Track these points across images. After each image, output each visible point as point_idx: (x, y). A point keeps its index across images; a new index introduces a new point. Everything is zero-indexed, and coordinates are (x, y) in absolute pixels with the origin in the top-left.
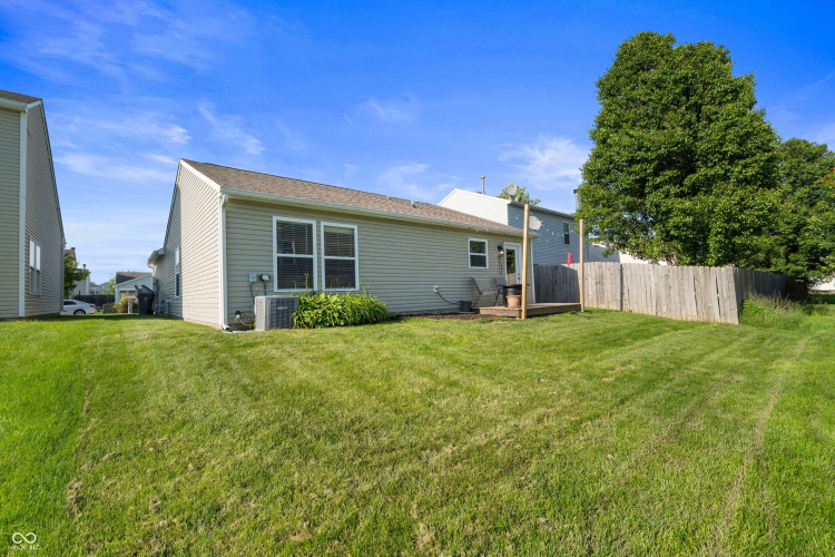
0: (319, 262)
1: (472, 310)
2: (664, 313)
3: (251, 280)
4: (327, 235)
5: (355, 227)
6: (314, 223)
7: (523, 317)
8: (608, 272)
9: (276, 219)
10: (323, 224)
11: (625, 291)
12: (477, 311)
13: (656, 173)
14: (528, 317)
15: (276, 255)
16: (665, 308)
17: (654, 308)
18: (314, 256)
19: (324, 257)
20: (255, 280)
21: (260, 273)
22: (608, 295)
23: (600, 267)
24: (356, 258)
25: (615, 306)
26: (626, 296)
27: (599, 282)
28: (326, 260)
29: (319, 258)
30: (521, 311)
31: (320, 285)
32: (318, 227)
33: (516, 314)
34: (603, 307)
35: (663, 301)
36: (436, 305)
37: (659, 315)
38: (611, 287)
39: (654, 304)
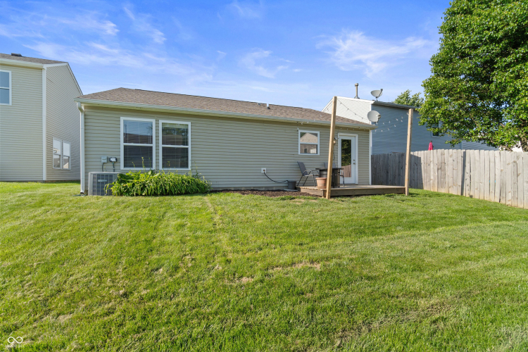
0: (157, 150)
1: (296, 188)
2: (509, 200)
3: (103, 161)
4: (164, 130)
5: (189, 124)
6: (153, 121)
7: (327, 197)
8: (451, 159)
9: (122, 119)
10: (161, 122)
11: (467, 176)
12: (299, 190)
13: (504, 53)
14: (332, 197)
15: (122, 144)
16: (509, 196)
17: (497, 195)
18: (154, 145)
19: (161, 146)
20: (106, 161)
21: (109, 157)
22: (449, 180)
23: (443, 154)
24: (189, 147)
25: (455, 191)
26: (467, 182)
27: (441, 168)
28: (163, 148)
29: (157, 146)
30: (325, 191)
31: (157, 166)
32: (157, 124)
33: (321, 194)
34: (443, 191)
35: (509, 188)
36: (265, 183)
37: (503, 202)
38: (453, 172)
39: (498, 191)
